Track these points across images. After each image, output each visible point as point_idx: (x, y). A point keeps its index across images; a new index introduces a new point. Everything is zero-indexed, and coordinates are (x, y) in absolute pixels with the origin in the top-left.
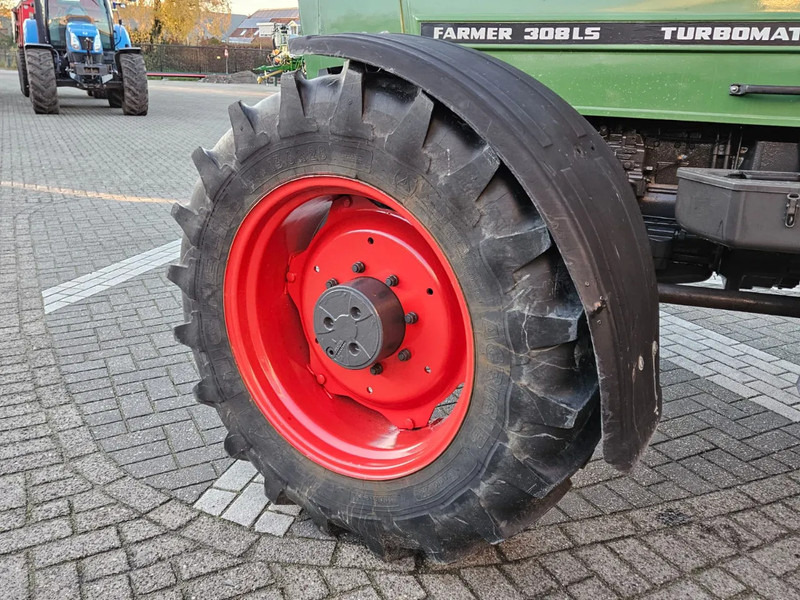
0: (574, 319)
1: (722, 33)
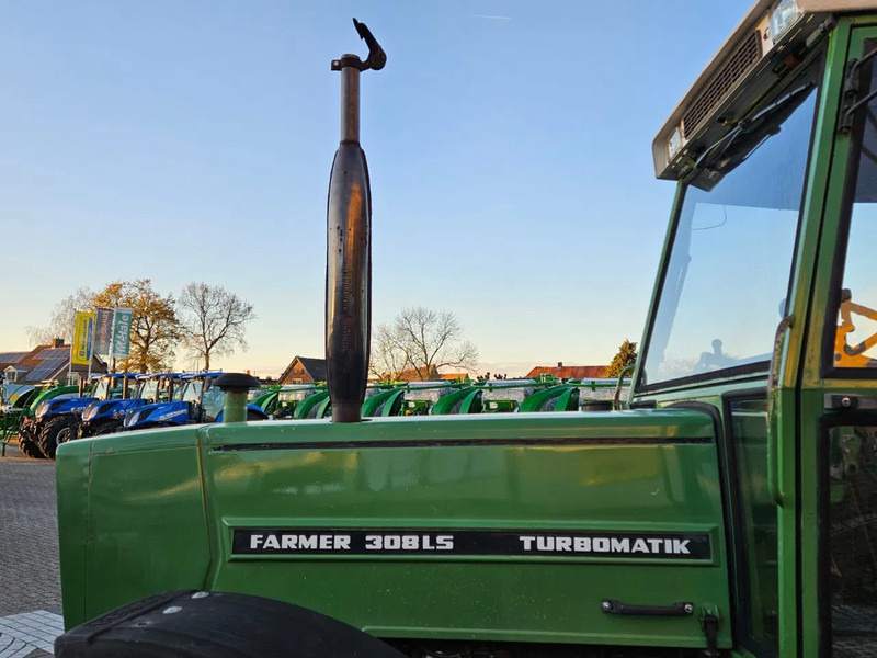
1: (582, 544)
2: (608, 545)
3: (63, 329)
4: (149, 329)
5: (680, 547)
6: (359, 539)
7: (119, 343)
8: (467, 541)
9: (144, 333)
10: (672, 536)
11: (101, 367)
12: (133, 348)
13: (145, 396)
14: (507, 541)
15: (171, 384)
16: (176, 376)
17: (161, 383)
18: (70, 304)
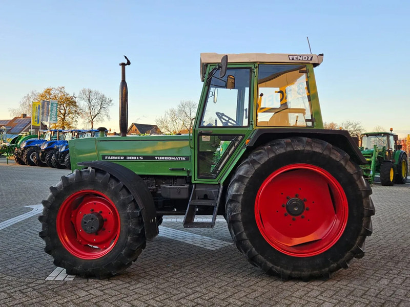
0: (139, 212)
1: (166, 158)
2: (171, 158)
3: (25, 109)
4: (65, 110)
5: (184, 159)
6: (125, 157)
7: (53, 116)
8: (145, 158)
9: (63, 112)
10: (182, 157)
11: (45, 127)
12: (58, 118)
13: (66, 139)
14: (153, 158)
15: (78, 134)
16: (80, 131)
17: (74, 134)
18: (28, 98)
